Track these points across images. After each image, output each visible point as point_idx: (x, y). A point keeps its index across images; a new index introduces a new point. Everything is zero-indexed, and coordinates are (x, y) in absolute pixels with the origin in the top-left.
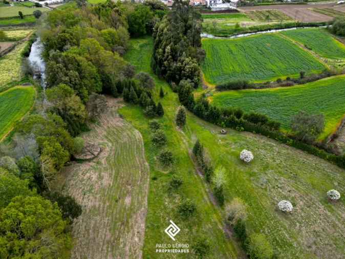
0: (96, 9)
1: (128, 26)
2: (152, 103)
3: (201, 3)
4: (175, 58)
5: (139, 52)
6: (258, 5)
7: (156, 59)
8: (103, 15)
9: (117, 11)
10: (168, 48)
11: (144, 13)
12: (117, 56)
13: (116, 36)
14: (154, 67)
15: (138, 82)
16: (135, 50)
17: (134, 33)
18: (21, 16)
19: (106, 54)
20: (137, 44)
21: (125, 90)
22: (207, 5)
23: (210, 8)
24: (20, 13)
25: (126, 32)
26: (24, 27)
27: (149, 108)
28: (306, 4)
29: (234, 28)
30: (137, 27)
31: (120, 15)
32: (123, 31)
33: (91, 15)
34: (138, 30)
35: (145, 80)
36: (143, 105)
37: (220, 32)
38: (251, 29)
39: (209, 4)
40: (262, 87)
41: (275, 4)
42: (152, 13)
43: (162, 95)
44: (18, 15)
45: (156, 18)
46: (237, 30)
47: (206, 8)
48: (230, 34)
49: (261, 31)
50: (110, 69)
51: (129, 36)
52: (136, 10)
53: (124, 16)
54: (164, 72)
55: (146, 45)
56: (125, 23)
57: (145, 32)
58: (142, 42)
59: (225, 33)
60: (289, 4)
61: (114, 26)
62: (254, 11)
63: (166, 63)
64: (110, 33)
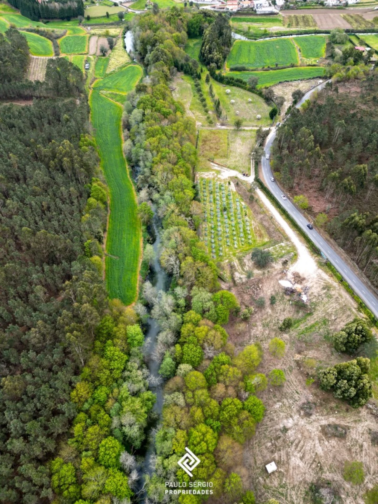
0: (168, 18)
1: (187, 30)
2: (196, 73)
3: (249, 6)
4: (210, 53)
5: (193, 49)
6: (300, 9)
7: (201, 53)
8: (173, 23)
9: (181, 19)
10: (207, 47)
11: (199, 20)
12: (182, 50)
13: (181, 38)
14: (200, 58)
15: (190, 64)
16: (190, 47)
17: (191, 35)
18: (108, 16)
19: (176, 49)
20: (192, 43)
21: (185, 67)
22: (254, 7)
23: (255, 11)
24: (107, 13)
25: (186, 35)
26: (113, 26)
27: (195, 75)
28: (345, 9)
29: (263, 32)
30: (193, 30)
31: (182, 22)
32: (184, 34)
33: (165, 22)
34: (194, 32)
35: (194, 63)
36: (192, 74)
37: (252, 36)
38: (276, 34)
39: (255, 7)
40: (253, 70)
41: (317, 8)
42: (204, 19)
43: (202, 71)
44: (105, 14)
45: (207, 24)
46: (266, 35)
47: (253, 10)
48: (258, 37)
49: (284, 35)
50: (178, 57)
51: (187, 38)
52: (193, 18)
53: (185, 23)
54: (205, 60)
55: (197, 44)
56: (186, 28)
57: (198, 34)
58: (195, 41)
59: (255, 37)
60: (329, 9)
61: (179, 30)
62: (293, 15)
63: (206, 55)
64: (177, 36)
